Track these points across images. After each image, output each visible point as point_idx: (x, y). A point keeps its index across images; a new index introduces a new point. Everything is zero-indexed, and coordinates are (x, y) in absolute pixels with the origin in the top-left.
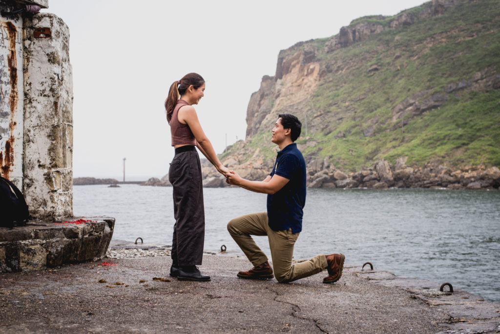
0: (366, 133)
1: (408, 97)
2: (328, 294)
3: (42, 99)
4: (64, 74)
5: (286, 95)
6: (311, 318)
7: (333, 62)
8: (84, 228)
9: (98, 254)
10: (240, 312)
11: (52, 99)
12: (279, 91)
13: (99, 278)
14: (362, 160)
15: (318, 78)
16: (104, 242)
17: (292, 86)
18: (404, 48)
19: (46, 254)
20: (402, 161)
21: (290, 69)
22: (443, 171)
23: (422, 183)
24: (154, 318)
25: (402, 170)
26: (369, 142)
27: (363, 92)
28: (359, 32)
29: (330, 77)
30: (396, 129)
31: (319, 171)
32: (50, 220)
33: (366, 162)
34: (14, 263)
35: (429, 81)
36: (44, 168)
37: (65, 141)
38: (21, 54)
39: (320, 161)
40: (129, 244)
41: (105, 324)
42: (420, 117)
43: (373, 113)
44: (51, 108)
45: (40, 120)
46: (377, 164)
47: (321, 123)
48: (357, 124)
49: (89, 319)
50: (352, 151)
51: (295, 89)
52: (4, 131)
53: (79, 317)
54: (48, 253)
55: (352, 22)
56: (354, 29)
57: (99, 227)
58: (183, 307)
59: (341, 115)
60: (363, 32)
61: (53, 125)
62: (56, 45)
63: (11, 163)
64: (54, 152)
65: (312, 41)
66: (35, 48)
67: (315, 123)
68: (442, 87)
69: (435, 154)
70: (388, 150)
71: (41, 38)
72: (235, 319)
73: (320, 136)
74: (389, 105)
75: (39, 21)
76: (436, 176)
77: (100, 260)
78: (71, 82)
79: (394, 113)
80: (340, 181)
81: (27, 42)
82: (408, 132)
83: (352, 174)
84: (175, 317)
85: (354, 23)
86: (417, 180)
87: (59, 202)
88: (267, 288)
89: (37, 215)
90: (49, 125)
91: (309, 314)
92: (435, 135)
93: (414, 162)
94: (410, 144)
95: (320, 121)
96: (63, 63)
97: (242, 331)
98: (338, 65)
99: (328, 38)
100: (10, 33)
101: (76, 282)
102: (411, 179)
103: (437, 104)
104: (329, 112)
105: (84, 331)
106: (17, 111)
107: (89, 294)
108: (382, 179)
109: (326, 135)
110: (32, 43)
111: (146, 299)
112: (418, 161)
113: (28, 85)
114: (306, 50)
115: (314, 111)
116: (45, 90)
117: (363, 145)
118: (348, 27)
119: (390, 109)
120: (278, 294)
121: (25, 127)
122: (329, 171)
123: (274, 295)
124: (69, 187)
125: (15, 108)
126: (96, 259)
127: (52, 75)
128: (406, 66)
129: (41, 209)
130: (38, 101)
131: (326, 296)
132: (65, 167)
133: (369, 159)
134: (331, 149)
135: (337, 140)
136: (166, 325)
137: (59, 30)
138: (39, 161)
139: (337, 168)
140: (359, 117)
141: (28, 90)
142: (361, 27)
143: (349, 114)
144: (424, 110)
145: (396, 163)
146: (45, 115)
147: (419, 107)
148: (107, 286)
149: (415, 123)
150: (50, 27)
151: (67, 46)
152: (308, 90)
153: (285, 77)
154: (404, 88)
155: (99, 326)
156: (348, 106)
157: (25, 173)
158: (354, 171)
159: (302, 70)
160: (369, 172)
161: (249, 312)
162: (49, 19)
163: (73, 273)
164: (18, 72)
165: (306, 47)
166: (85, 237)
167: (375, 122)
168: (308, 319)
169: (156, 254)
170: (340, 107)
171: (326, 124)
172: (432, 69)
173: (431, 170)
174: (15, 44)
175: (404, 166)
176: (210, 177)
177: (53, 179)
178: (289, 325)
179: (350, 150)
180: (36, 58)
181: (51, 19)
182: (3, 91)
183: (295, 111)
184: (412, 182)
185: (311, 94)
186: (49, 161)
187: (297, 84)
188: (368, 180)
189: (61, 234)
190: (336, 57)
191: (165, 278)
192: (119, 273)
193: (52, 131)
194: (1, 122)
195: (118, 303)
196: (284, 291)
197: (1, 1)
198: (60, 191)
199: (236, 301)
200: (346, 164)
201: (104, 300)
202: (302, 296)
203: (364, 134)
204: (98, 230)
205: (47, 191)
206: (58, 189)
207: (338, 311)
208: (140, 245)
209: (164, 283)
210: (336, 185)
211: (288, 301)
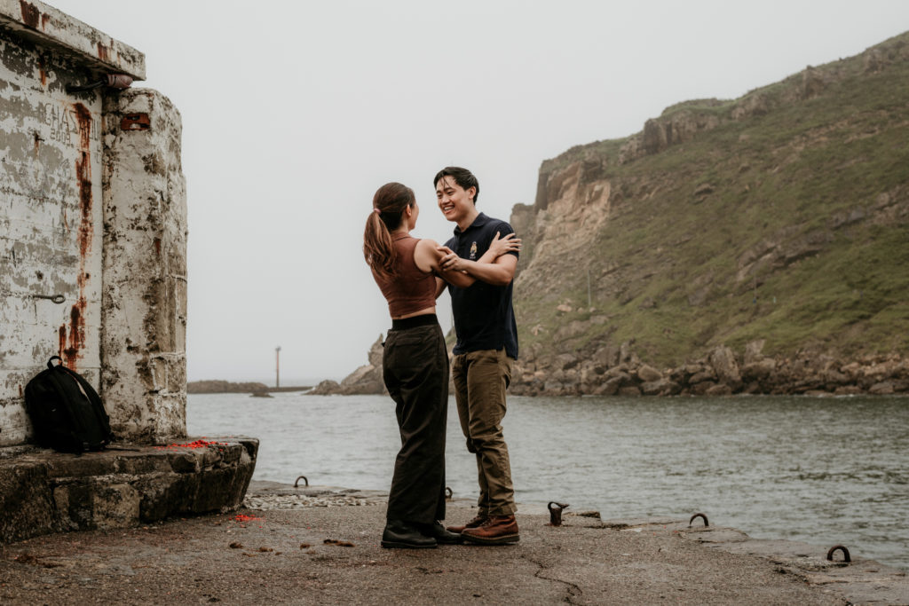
0: (693, 300)
1: (763, 236)
2: (630, 566)
3: (134, 234)
4: (172, 193)
5: (554, 238)
7: (634, 179)
8: (205, 455)
9: (230, 500)
10: (475, 596)
11: (151, 234)
12: (542, 229)
13: (230, 540)
14: (686, 347)
15: (608, 208)
16: (239, 480)
17: (564, 221)
18: (755, 154)
19: (139, 499)
20: (756, 348)
21: (560, 193)
22: (828, 365)
23: (791, 385)
25: (756, 363)
26: (699, 315)
27: (686, 230)
28: (677, 129)
29: (628, 205)
30: (744, 292)
31: (612, 367)
32: (148, 443)
33: (693, 349)
34: (83, 514)
35: (801, 209)
36: (137, 352)
37: (172, 305)
38: (100, 160)
39: (614, 349)
40: (283, 487)
42: (784, 272)
43: (703, 266)
44: (149, 249)
45: (130, 270)
46: (713, 353)
47: (614, 284)
48: (678, 284)
50: (669, 331)
51: (569, 226)
52: (69, 288)
53: (193, 605)
54: (142, 498)
55: (664, 112)
56: (668, 123)
57: (231, 453)
58: (376, 589)
59: (648, 270)
60: (684, 127)
61: (153, 278)
62: (159, 142)
63: (80, 343)
64: (154, 325)
65: (597, 144)
66: (122, 148)
67: (605, 285)
68: (821, 220)
69: (811, 334)
70: (732, 328)
71: (133, 130)
73: (613, 306)
74: (731, 251)
75: (130, 102)
76: (815, 373)
77: (233, 511)
78: (184, 206)
79: (741, 265)
80: (650, 384)
81: (110, 138)
82: (766, 297)
83: (669, 371)
85: (668, 113)
86: (783, 380)
87: (162, 411)
88: (522, 557)
89: (124, 433)
90: (147, 278)
91: (598, 599)
92: (811, 302)
93: (777, 349)
94: (767, 319)
95: (612, 281)
96: (171, 173)
98: (642, 185)
99: (624, 139)
100: (80, 122)
101: (189, 548)
102: (772, 379)
103: (813, 248)
104: (628, 265)
106: (90, 255)
107: (212, 567)
108: (721, 380)
109: (624, 304)
110: (118, 138)
111: (311, 574)
112: (783, 347)
113: (110, 210)
114: (587, 159)
115: (603, 264)
116: (139, 219)
117: (688, 320)
118: (657, 119)
119: (733, 258)
120: (542, 567)
121: (106, 282)
122: (629, 365)
123: (536, 568)
124: (181, 385)
125: (88, 249)
126: (226, 509)
127: (152, 193)
128: (760, 185)
129: (131, 422)
130: (127, 237)
131: (626, 569)
132: (172, 351)
133: (696, 344)
134: (632, 328)
135: (641, 313)
137: (163, 115)
138: (128, 341)
139: (643, 361)
140: (679, 273)
141: (110, 220)
142: (680, 119)
143: (664, 268)
144: (792, 260)
145: (745, 352)
146: (139, 261)
147: (782, 254)
148: (244, 554)
149: (776, 282)
150: (148, 111)
151: (177, 145)
152: (592, 228)
153: (552, 206)
154: (758, 223)
156: (661, 255)
157: (105, 360)
158: (672, 365)
159: (580, 193)
160: (699, 367)
161: (491, 596)
162: (147, 98)
163: (185, 532)
164: (93, 188)
165: (587, 154)
166: (207, 470)
167: (707, 281)
169: (330, 502)
170: (647, 255)
171: (624, 285)
172: (803, 188)
173: (807, 362)
174: (88, 141)
175: (759, 356)
177: (153, 371)
179: (664, 331)
180: (124, 164)
181: (151, 98)
182: (69, 220)
183: (570, 265)
184: (774, 384)
185: (596, 235)
186: (145, 341)
187: (572, 218)
188: (697, 381)
189: (165, 465)
190: (640, 171)
191: (345, 541)
192: (266, 533)
193: (151, 288)
194: (64, 273)
195: (262, 581)
196: (552, 561)
197: (65, 68)
198: (164, 392)
199: (468, 579)
200: (658, 355)
201: (238, 576)
202: (584, 570)
203: (688, 301)
204: (230, 459)
205: (143, 392)
206: (161, 389)
207: (648, 594)
208: (303, 490)
209: (343, 549)
210: (642, 390)
211: (560, 578)
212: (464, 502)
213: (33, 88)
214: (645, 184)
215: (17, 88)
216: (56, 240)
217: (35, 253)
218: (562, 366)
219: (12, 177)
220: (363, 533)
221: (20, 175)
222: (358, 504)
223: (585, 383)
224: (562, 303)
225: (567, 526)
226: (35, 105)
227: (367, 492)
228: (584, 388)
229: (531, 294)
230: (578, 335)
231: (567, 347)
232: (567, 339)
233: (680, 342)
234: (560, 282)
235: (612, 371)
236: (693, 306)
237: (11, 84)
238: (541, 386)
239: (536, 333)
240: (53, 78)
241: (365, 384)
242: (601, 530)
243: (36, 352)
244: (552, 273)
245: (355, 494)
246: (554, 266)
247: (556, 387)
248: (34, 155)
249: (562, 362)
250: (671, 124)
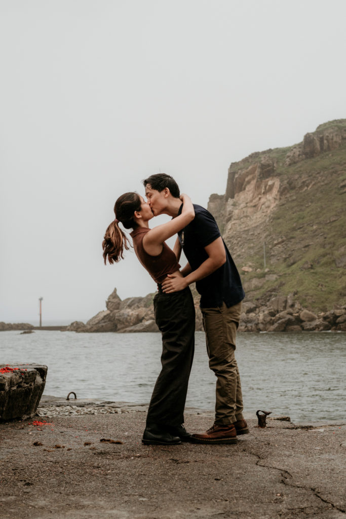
0: (339, 263)
2: (323, 456)
5: (239, 218)
6: (308, 486)
7: (296, 177)
8: (11, 378)
9: (28, 412)
10: (216, 479)
12: (231, 213)
13: (32, 440)
14: (334, 297)
15: (278, 197)
16: (35, 395)
17: (246, 207)
21: (243, 186)
24: (109, 489)
26: (343, 274)
27: (334, 213)
28: (327, 140)
29: (292, 195)
31: (281, 311)
33: (340, 299)
39: (282, 298)
40: (59, 400)
41: (49, 496)
47: (282, 252)
48: (328, 252)
49: (28, 490)
51: (250, 210)
53: (14, 488)
55: (318, 128)
56: (321, 136)
57: (29, 376)
58: (144, 475)
59: (307, 242)
60: (332, 139)
65: (270, 151)
67: (276, 252)
72: (212, 488)
73: (282, 268)
77: (30, 418)
80: (308, 323)
83: (322, 314)
84: (136, 486)
85: (320, 129)
88: (244, 451)
91: (304, 482)
95: (281, 249)
97: (224, 502)
98: (302, 181)
99: (290, 147)
101: (4, 446)
104: (292, 238)
105: (24, 505)
107: (23, 460)
109: (289, 266)
111: (96, 464)
114: (262, 162)
115: (274, 237)
117: (336, 277)
118: (313, 134)
120: (259, 458)
122: (294, 310)
123: (255, 459)
126: (25, 417)
131: (320, 459)
133: (342, 294)
134: (295, 283)
135: (303, 272)
136: (126, 497)
139: (303, 307)
140: (329, 244)
142: (330, 133)
143: (318, 240)
148: (45, 450)
152: (267, 212)
153: (238, 196)
155: (42, 498)
156: (316, 231)
158: (324, 310)
159: (258, 187)
160: (344, 311)
161: (228, 480)
165: (262, 159)
166: (13, 389)
168: (304, 487)
169: (96, 411)
170: (306, 231)
171: (289, 253)
176: (147, 320)
178: (282, 495)
179: (318, 286)
183: (251, 238)
185: (270, 216)
187: (252, 204)
188: (342, 321)
190: (300, 171)
191: (115, 440)
192: (57, 434)
195: (61, 470)
196: (266, 454)
199: (209, 467)
200: (314, 302)
201: (43, 466)
202: (290, 460)
203: (336, 264)
204: (28, 381)
207: (340, 477)
208: (73, 402)
209: (115, 445)
210: (303, 329)
211: (274, 466)
212: (191, 410)
214: (304, 180)
218: (246, 311)
220: (126, 434)
222: (116, 413)
223: (262, 323)
224: (245, 265)
225: (270, 427)
227: (120, 403)
228: (261, 326)
230: (257, 288)
231: (249, 297)
232: (248, 292)
234: (243, 250)
241: (104, 324)
242: (294, 430)
244: (238, 243)
245: (112, 405)
249: (245, 307)
250: (323, 137)
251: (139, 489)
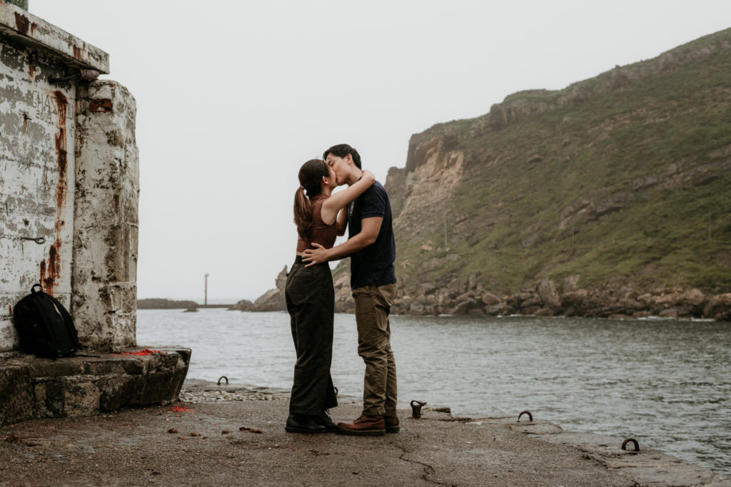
0: (525, 243)
1: (580, 196)
2: (472, 451)
3: (98, 191)
4: (128, 160)
5: (419, 194)
6: (449, 483)
7: (481, 150)
8: (150, 361)
9: (168, 396)
10: (353, 473)
11: (112, 192)
12: (410, 187)
13: (168, 427)
14: (519, 279)
15: (462, 172)
16: (176, 380)
17: (427, 181)
18: (575, 132)
19: (99, 394)
20: (573, 281)
21: (425, 159)
22: (627, 295)
23: (599, 310)
24: (239, 480)
25: (573, 293)
27: (521, 190)
28: (515, 111)
29: (476, 170)
30: (565, 238)
31: (462, 293)
32: (107, 351)
33: (525, 281)
34: (57, 405)
35: (608, 175)
36: (100, 281)
37: (127, 246)
38: (73, 135)
39: (464, 280)
40: (209, 385)
42: (595, 223)
43: (533, 217)
44: (110, 203)
45: (95, 219)
46: (540, 284)
47: (465, 230)
48: (514, 231)
49: (153, 480)
51: (431, 185)
52: (48, 232)
53: (140, 477)
54: (102, 393)
55: (506, 99)
56: (509, 107)
57: (170, 359)
58: (279, 466)
59: (492, 220)
60: (521, 111)
61: (112, 226)
62: (119, 121)
63: (56, 274)
64: (113, 261)
65: (454, 122)
66: (91, 126)
67: (458, 231)
68: (625, 184)
69: (615, 271)
70: (555, 265)
71: (99, 112)
72: (348, 482)
73: (464, 247)
74: (555, 206)
75: (97, 91)
76: (617, 301)
77: (170, 403)
78: (137, 170)
79: (562, 217)
80: (491, 307)
81: (81, 118)
82: (581, 242)
83: (506, 297)
84: (268, 479)
85: (508, 100)
86: (593, 306)
87: (117, 327)
88: (391, 443)
89: (89, 343)
90: (108, 225)
91: (447, 477)
92: (615, 247)
93: (588, 282)
94: (582, 259)
95: (464, 227)
96: (127, 145)
98: (487, 155)
99: (475, 119)
100: (59, 105)
101: (137, 432)
102: (584, 305)
103: (618, 205)
104: (476, 215)
106: (65, 207)
107: (155, 448)
108: (546, 305)
109: (472, 245)
110: (88, 118)
111: (230, 454)
112: (594, 280)
113: (80, 173)
114: (446, 134)
115: (456, 214)
116: (103, 180)
117: (521, 258)
118: (501, 105)
119: (556, 212)
120: (405, 451)
121: (76, 228)
122: (475, 292)
123: (400, 452)
124: (132, 307)
125: (63, 202)
126: (166, 402)
127: (113, 159)
128: (579, 156)
129: (94, 335)
130: (93, 194)
131: (469, 454)
132: (126, 281)
133: (528, 277)
134: (478, 264)
135: (485, 253)
137: (122, 101)
138: (93, 273)
139: (486, 289)
140: (515, 222)
141: (81, 180)
142: (518, 105)
143: (503, 218)
144: (602, 214)
145: (564, 284)
146: (102, 212)
147: (594, 209)
148: (179, 438)
149: (589, 230)
150: (111, 98)
151: (132, 124)
152: (449, 187)
153: (418, 170)
154: (576, 185)
156: (501, 209)
157: (75, 287)
158: (508, 293)
159: (440, 160)
160: (529, 294)
161: (366, 474)
162: (110, 88)
163: (134, 420)
164: (68, 156)
165: (446, 130)
166: (151, 372)
167: (536, 228)
168: (445, 484)
169: (245, 397)
170: (490, 208)
171: (472, 231)
172: (611, 159)
173: (611, 292)
174: (65, 120)
175: (575, 287)
177: (111, 297)
179: (503, 266)
180: (92, 138)
181: (113, 88)
182: (49, 180)
183: (432, 215)
184: (586, 309)
185: (452, 192)
186: (106, 273)
187: (433, 179)
188: (527, 305)
189: (120, 368)
190: (486, 144)
191: (256, 429)
192: (195, 421)
193: (111, 233)
194: (45, 221)
195: (192, 459)
196: (413, 447)
197: (48, 64)
198: (120, 312)
199: (349, 460)
200: (498, 285)
201: (174, 455)
202: (437, 454)
203: (521, 244)
204: (169, 364)
205: (103, 312)
206: (117, 310)
207: (485, 474)
208: (224, 387)
209: (254, 434)
210: (485, 311)
211: (418, 460)
212: (347, 398)
213: (23, 79)
214: (490, 154)
215: (11, 79)
216: (39, 196)
217: (23, 205)
218: (424, 292)
219: (6, 147)
220: (270, 422)
221: (12, 146)
222: (266, 399)
223: (442, 306)
224: (425, 244)
225: (425, 419)
226: (24, 92)
227: (273, 389)
228: (440, 309)
229: (401, 237)
230: (436, 269)
231: (428, 277)
232: (428, 272)
233: (514, 275)
234: (423, 228)
235: (462, 296)
236: (524, 248)
237: (7, 76)
238: (407, 307)
239: (405, 266)
240: (38, 72)
241: (273, 303)
242: (450, 423)
243: (22, 281)
244: (418, 220)
245: (264, 391)
246: (419, 215)
247: (419, 308)
248: (24, 130)
249: (424, 289)
250: (510, 108)
251: (271, 481)
